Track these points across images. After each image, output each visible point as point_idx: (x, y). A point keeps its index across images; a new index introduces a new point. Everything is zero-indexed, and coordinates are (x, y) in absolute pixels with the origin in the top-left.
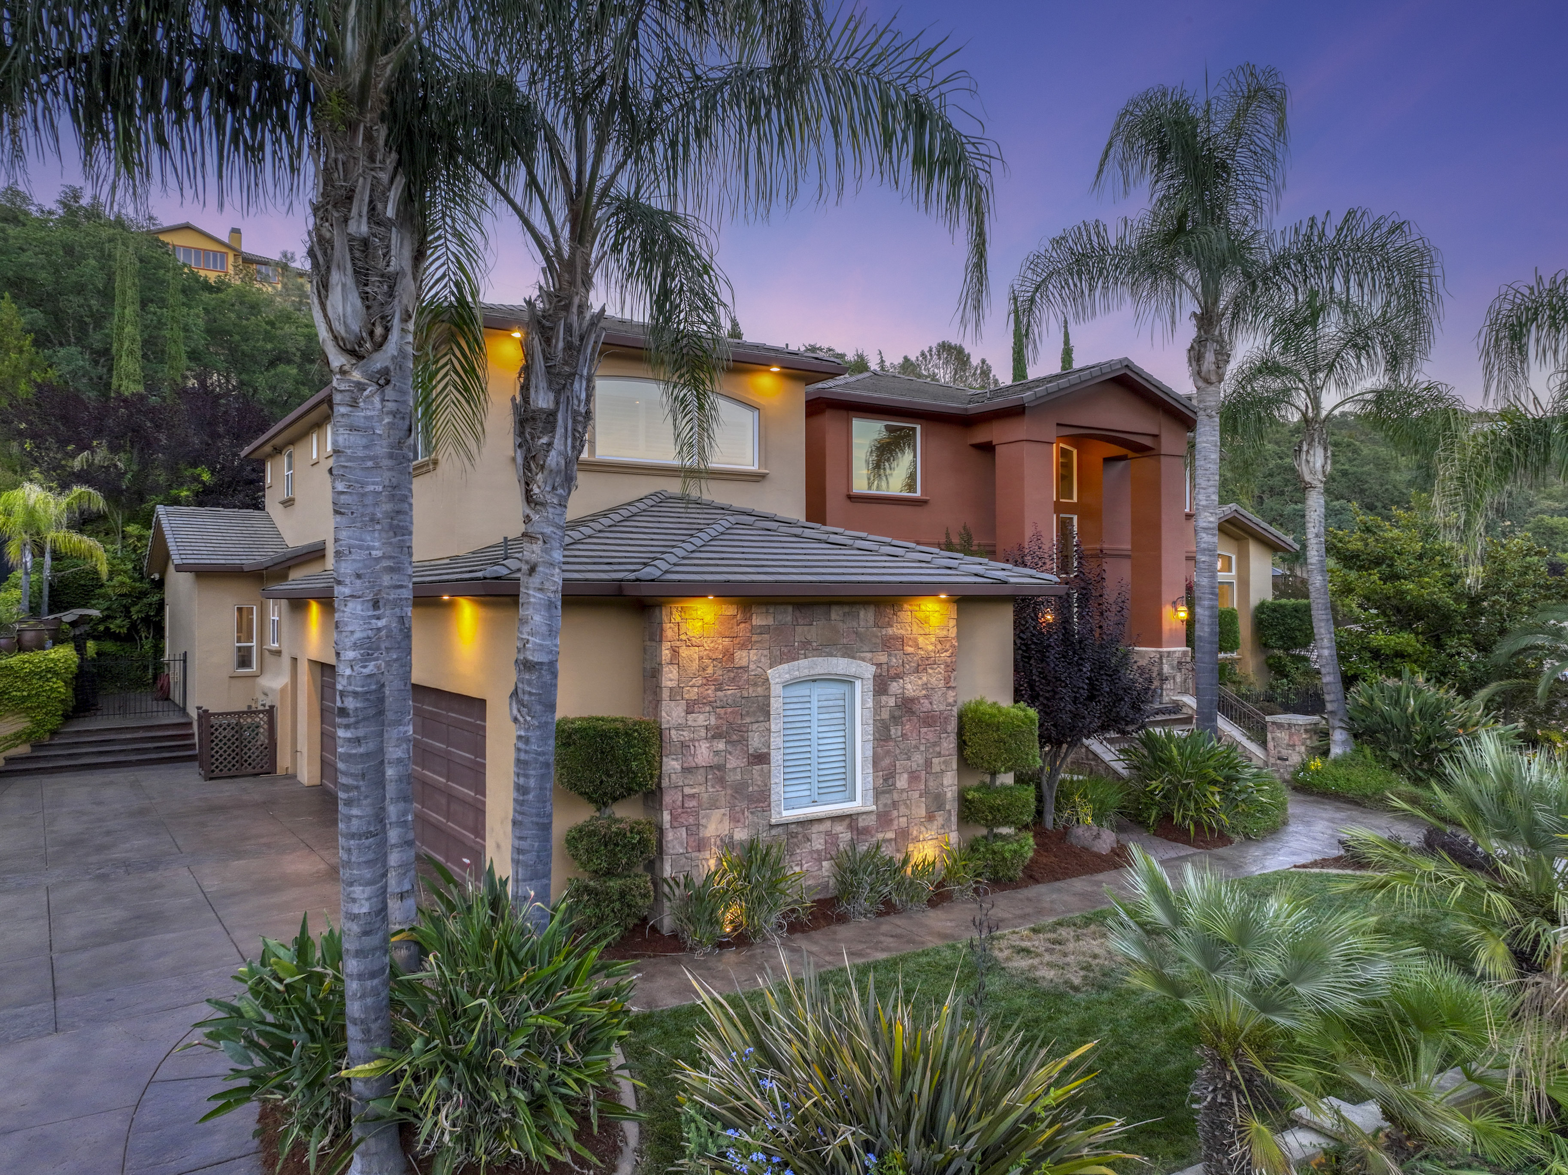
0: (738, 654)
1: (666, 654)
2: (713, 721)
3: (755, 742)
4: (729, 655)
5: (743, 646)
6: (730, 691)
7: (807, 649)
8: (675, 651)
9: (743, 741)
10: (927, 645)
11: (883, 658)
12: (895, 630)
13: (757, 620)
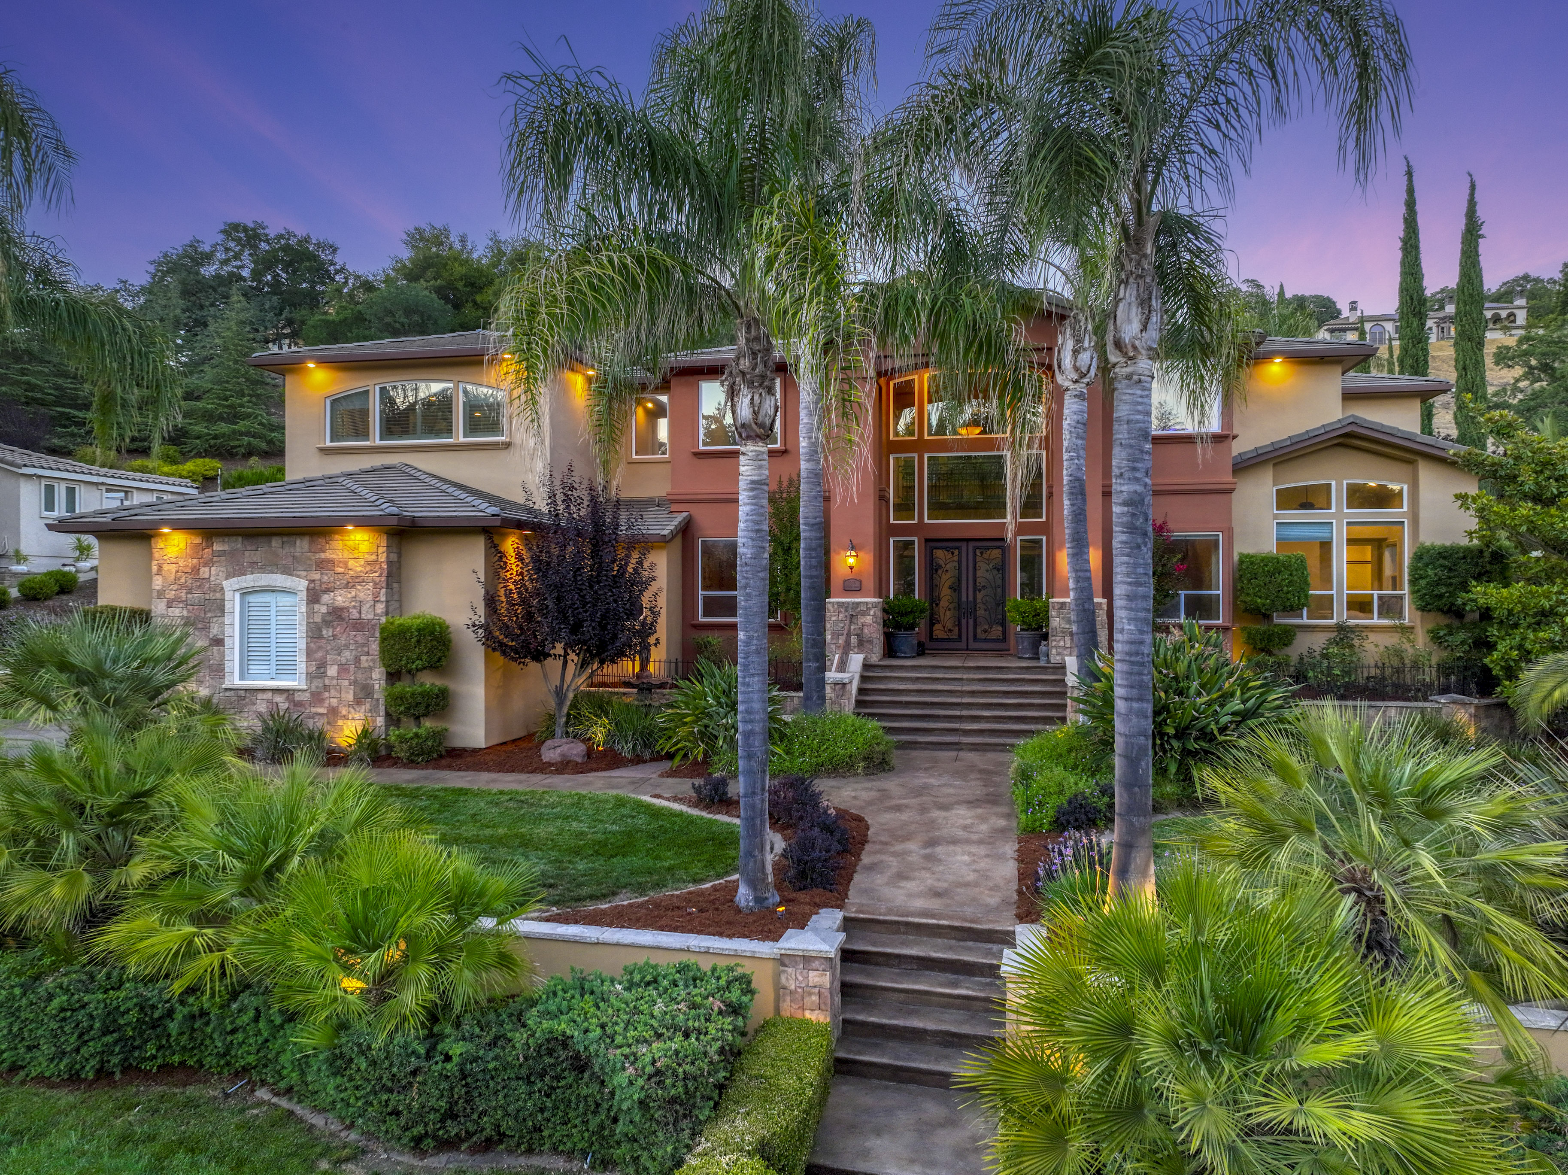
0: (202, 570)
1: (155, 568)
2: (185, 613)
3: (214, 630)
4: (196, 570)
5: (206, 565)
6: (197, 595)
7: (254, 567)
8: (160, 567)
9: (206, 628)
10: (357, 567)
11: (316, 576)
12: (328, 555)
13: (216, 547)
